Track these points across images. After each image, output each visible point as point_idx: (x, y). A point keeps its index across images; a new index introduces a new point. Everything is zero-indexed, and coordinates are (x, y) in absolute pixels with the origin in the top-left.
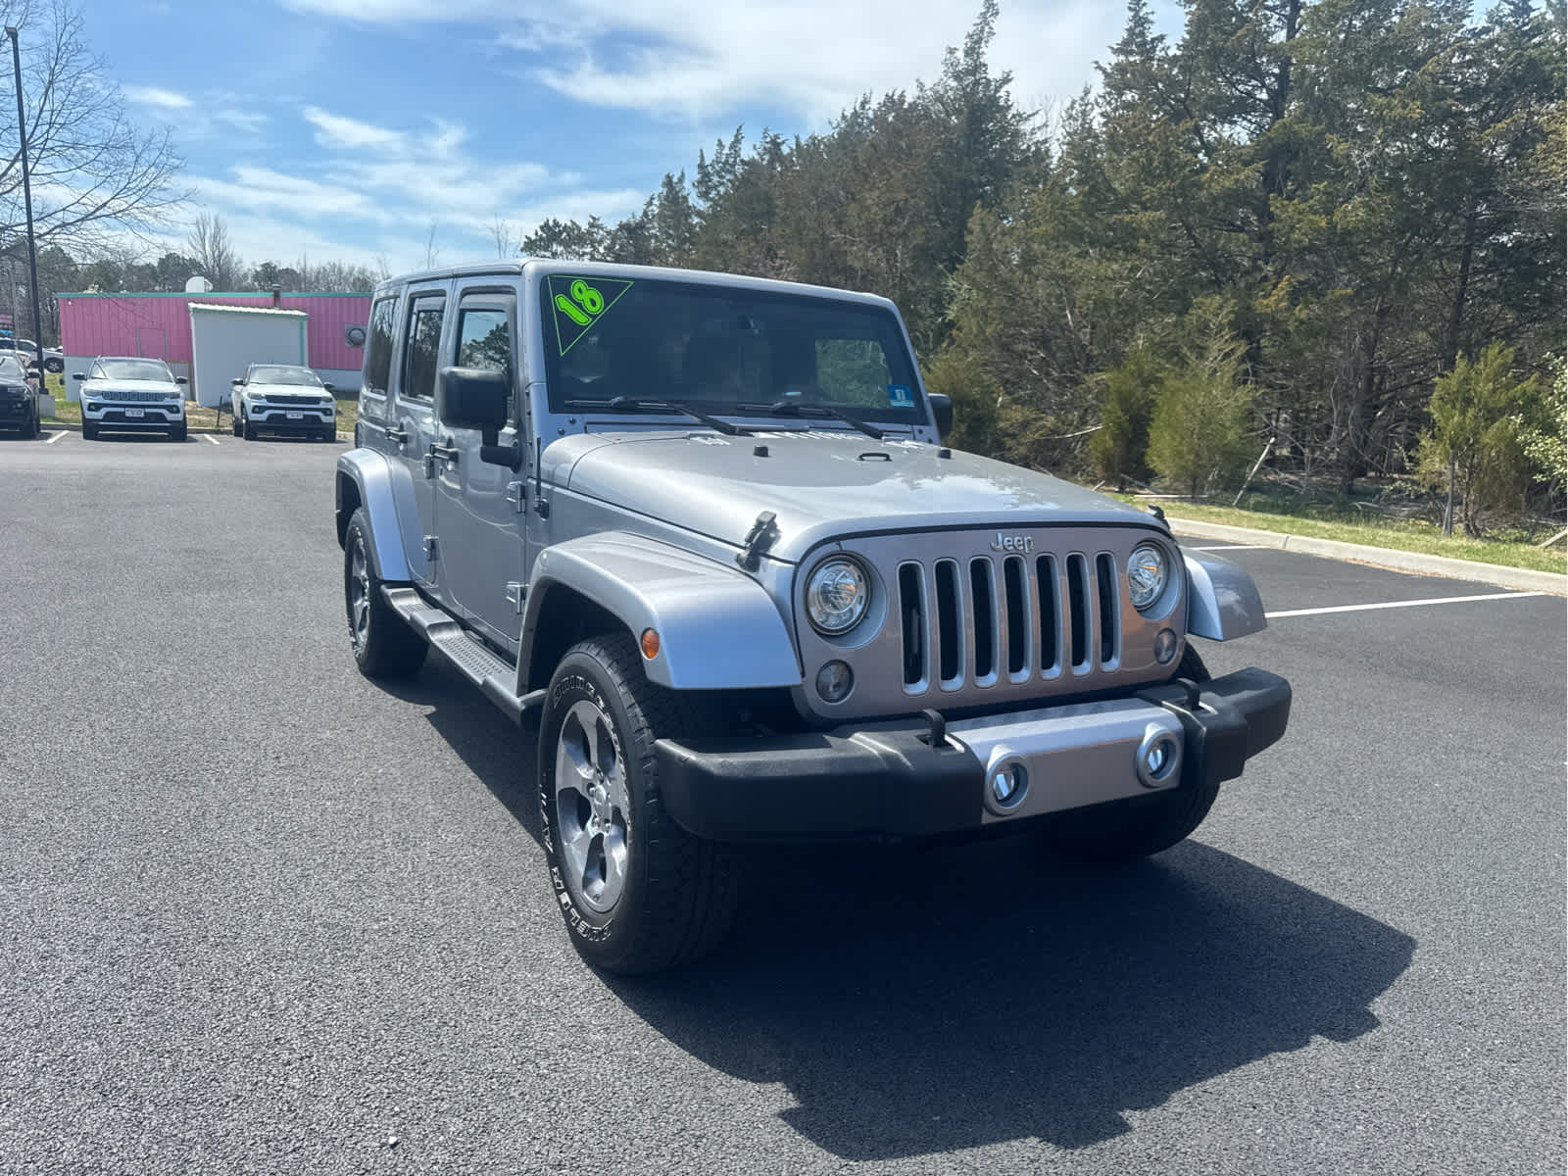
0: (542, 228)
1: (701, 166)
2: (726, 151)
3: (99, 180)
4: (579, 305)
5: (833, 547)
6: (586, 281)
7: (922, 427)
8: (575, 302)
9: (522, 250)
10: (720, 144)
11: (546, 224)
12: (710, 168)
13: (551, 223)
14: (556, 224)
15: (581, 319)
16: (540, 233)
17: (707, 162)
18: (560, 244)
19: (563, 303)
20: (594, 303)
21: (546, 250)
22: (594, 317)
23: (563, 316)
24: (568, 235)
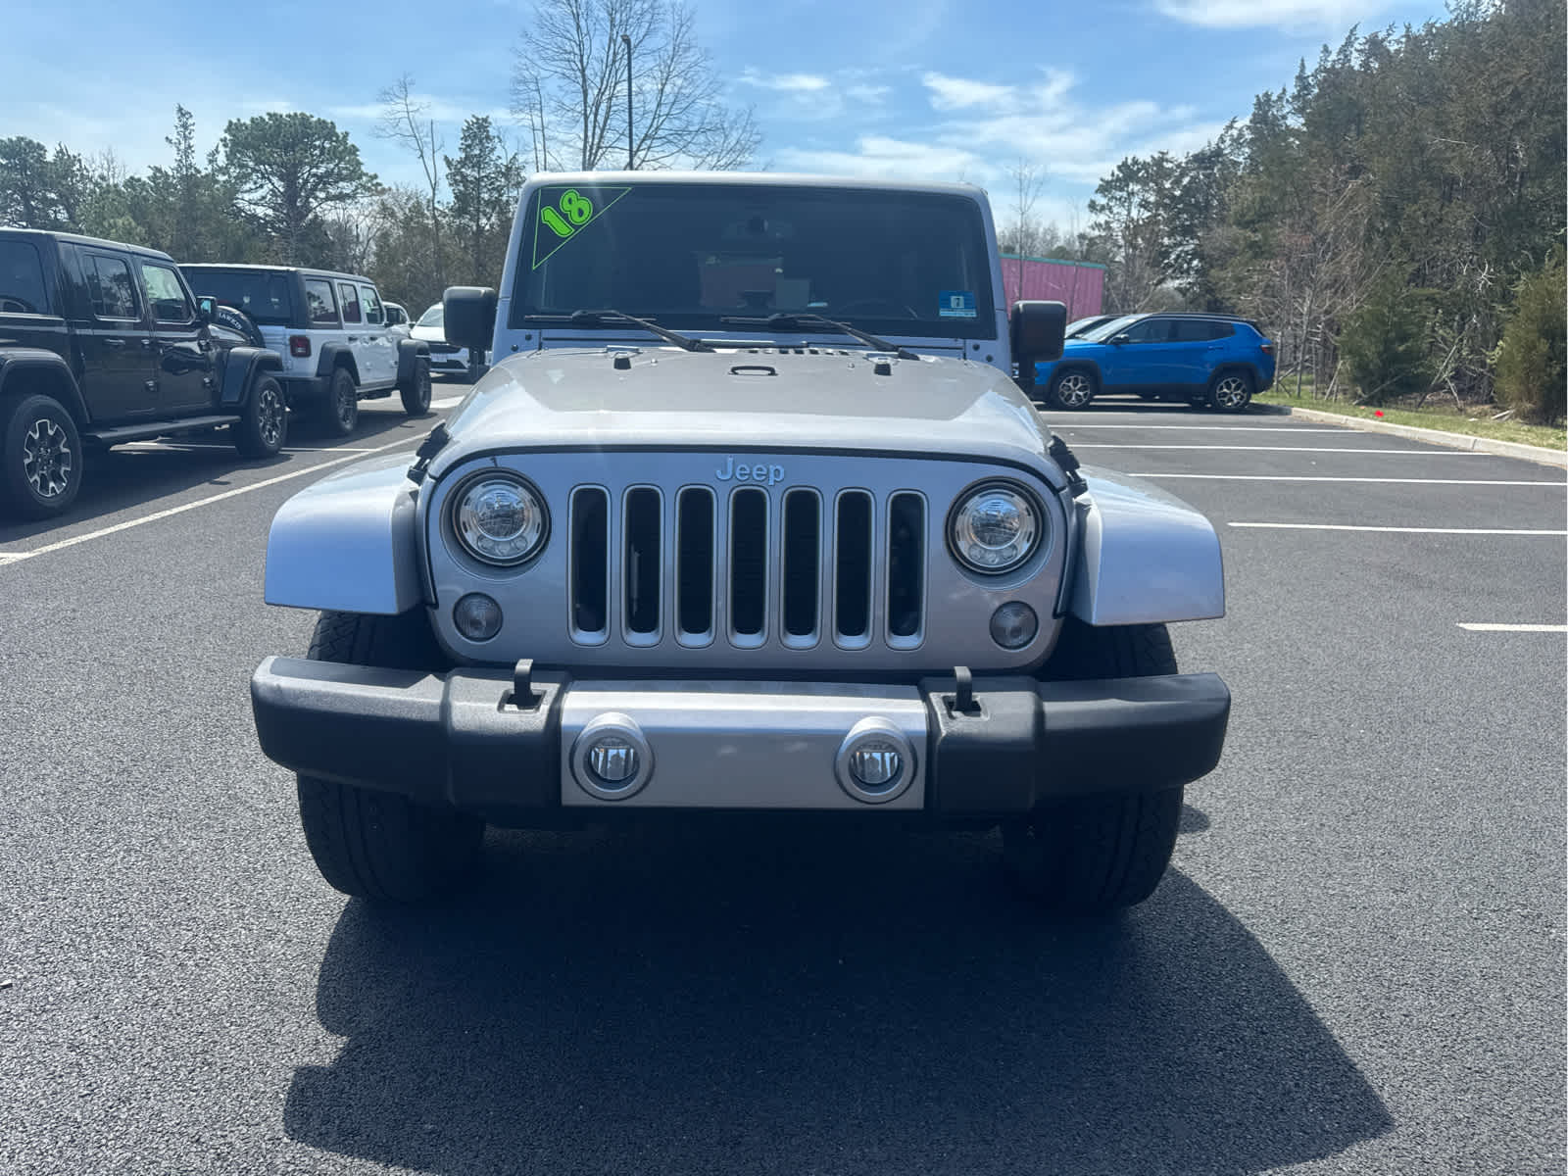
0: (1119, 168)
1: (1301, 78)
2: (1333, 57)
3: (699, 160)
4: (565, 216)
5: (486, 463)
6: (576, 189)
7: (978, 342)
8: (561, 213)
9: (1096, 192)
10: (1326, 50)
11: (1125, 164)
12: (1310, 79)
13: (1130, 162)
14: (1135, 162)
15: (562, 229)
16: (1117, 172)
17: (1308, 72)
18: (1137, 182)
19: (549, 216)
20: (581, 212)
21: (1122, 190)
22: (576, 227)
23: (546, 230)
24: (1147, 172)
